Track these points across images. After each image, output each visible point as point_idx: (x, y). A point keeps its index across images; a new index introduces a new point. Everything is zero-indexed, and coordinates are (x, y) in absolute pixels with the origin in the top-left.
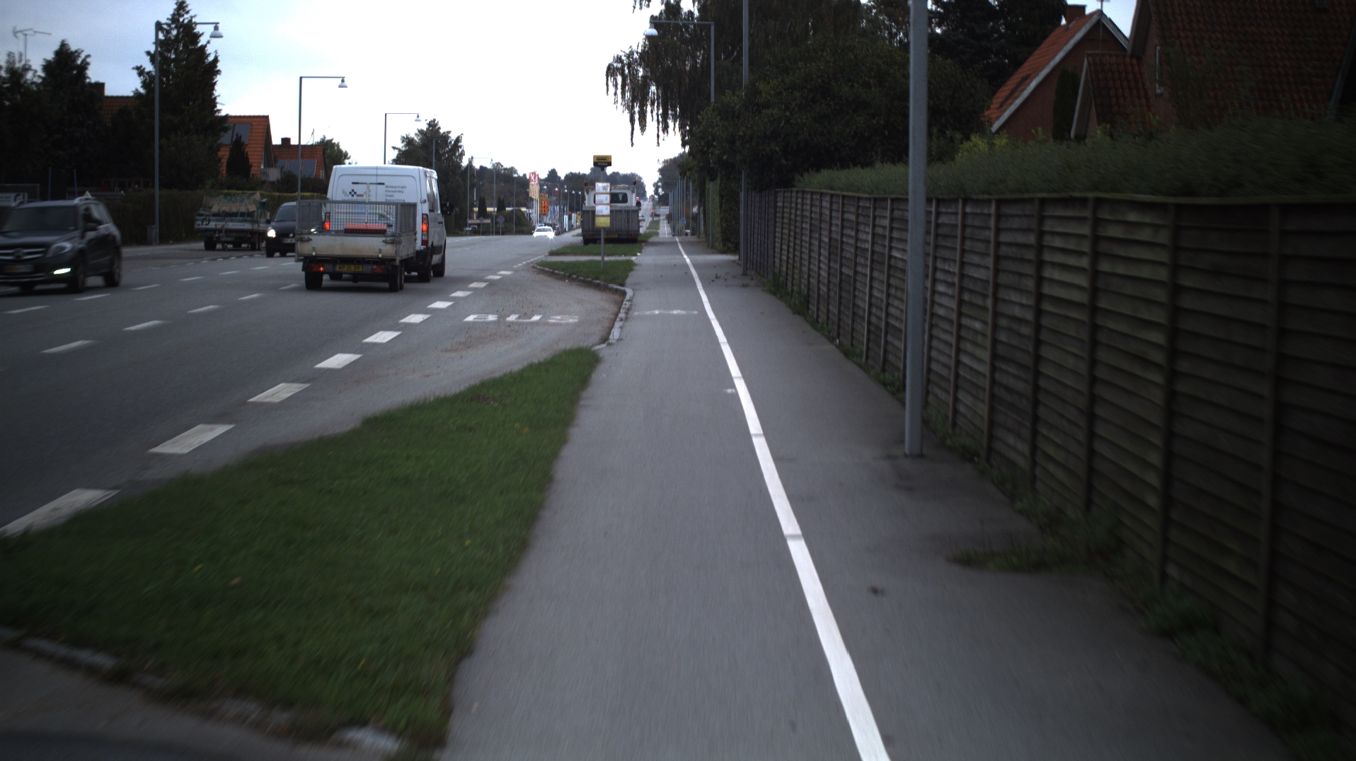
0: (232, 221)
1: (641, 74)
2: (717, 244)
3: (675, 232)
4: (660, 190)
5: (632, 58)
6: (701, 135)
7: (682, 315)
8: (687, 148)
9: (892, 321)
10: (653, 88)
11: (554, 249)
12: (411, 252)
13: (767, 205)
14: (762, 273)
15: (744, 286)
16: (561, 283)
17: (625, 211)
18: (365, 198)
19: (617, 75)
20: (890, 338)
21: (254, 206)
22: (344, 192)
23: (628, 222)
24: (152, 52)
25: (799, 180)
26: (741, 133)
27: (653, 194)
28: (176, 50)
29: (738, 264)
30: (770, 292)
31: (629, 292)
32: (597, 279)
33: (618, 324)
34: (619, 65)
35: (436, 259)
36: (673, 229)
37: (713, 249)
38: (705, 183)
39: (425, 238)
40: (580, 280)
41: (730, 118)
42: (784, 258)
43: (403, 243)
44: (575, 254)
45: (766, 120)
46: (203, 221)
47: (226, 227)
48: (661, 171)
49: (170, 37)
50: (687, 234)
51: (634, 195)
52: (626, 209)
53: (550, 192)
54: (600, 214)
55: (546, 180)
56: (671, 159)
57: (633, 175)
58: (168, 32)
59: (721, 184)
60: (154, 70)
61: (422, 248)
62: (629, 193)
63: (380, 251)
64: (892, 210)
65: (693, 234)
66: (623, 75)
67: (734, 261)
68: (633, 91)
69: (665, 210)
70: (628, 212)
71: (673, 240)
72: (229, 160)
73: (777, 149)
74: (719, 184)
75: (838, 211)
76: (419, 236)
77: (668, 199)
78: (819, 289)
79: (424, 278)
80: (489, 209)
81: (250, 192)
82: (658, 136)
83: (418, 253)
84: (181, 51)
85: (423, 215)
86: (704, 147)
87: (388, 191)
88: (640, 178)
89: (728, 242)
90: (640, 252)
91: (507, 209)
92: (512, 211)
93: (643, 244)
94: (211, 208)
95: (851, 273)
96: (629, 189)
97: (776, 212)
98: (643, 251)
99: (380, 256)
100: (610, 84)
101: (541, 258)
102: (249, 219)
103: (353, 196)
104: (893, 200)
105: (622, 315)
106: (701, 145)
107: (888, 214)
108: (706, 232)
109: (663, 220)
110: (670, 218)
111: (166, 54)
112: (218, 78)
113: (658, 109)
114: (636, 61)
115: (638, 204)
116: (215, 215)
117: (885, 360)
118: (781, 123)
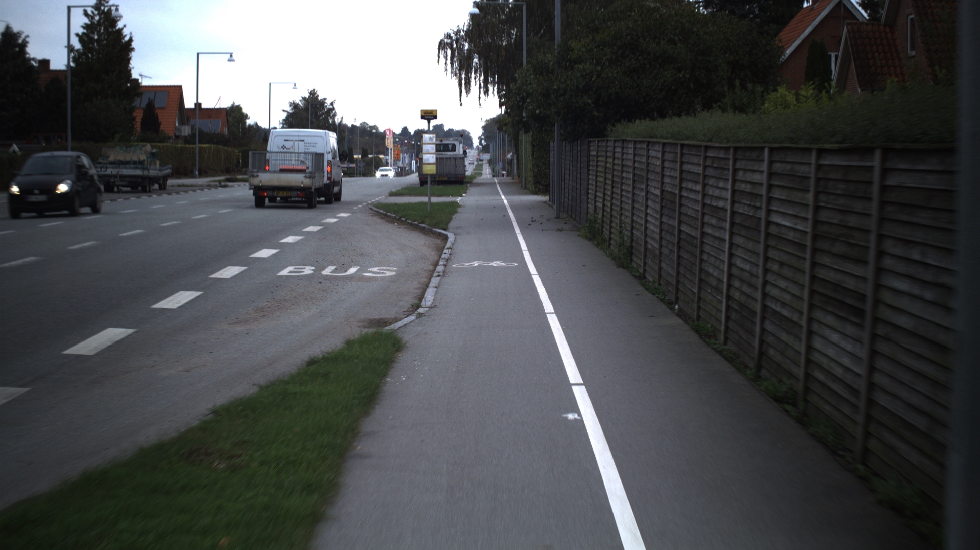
0: (126, 168)
1: (466, 47)
2: (529, 186)
3: (495, 174)
4: (483, 141)
5: (460, 35)
6: (517, 91)
7: (502, 268)
8: (504, 108)
9: (770, 304)
10: (476, 60)
11: (394, 190)
12: (321, 184)
13: (579, 154)
14: (574, 216)
15: (560, 230)
16: (390, 225)
17: (454, 158)
18: (291, 150)
19: (447, 49)
20: (769, 326)
21: (144, 156)
22: (277, 146)
23: (456, 167)
24: (80, 33)
25: (611, 130)
26: (555, 87)
27: (478, 144)
28: (99, 32)
29: (550, 206)
30: (586, 238)
31: (451, 237)
32: (423, 222)
33: (435, 281)
34: (449, 41)
35: (336, 189)
36: (493, 170)
37: (525, 188)
38: (518, 136)
39: (329, 176)
40: (408, 223)
41: (544, 74)
42: (600, 205)
43: (316, 178)
44: (410, 195)
45: (579, 75)
46: (101, 168)
47: (121, 173)
48: (484, 128)
49: (94, 22)
50: (503, 175)
51: (461, 145)
52: (454, 156)
53: (402, 144)
54: (427, 162)
55: (400, 134)
56: (491, 119)
57: (464, 131)
58: (93, 18)
59: (532, 136)
60: (81, 48)
61: (328, 182)
62: (457, 143)
63: (302, 182)
64: (771, 163)
65: (508, 175)
66: (452, 49)
67: (545, 202)
68: (460, 61)
69: (486, 157)
70: (455, 159)
71: (492, 181)
72: (143, 120)
73: (590, 101)
74: (531, 136)
75: (675, 161)
76: (326, 174)
77: (489, 148)
78: (646, 242)
79: (328, 201)
80: (355, 156)
81: (143, 144)
82: (480, 98)
83: (325, 185)
84: (102, 33)
85: (328, 161)
86: (520, 101)
87: (306, 146)
88: (469, 133)
89: (540, 185)
90: (465, 193)
91: (370, 156)
92: (372, 158)
93: (468, 185)
94: (108, 157)
95: (697, 234)
96: (457, 140)
97: (589, 161)
98: (468, 191)
99: (302, 186)
100: (442, 56)
101: (383, 199)
102: (140, 166)
103: (283, 149)
104: (772, 150)
105: (440, 268)
106: (517, 100)
107: (764, 167)
108: (519, 175)
109: (486, 164)
110: (490, 162)
111: (91, 35)
112: (133, 55)
113: (480, 76)
114: (463, 38)
115: (465, 152)
116: (111, 163)
117: (762, 353)
118: (592, 77)
